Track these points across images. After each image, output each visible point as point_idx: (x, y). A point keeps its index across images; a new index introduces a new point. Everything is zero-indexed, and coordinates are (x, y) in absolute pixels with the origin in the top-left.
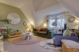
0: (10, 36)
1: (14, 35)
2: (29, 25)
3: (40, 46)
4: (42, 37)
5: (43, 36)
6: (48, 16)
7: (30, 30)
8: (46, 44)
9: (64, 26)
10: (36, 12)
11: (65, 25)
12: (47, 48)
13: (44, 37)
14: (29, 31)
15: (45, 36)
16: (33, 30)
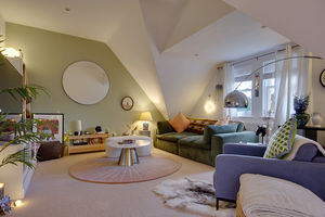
0: (71, 148)
1: (86, 144)
2: (142, 106)
3: (158, 195)
4: (188, 157)
5: (192, 152)
6: (220, 68)
7: (146, 127)
8: (187, 190)
9: (296, 110)
10: (161, 50)
11: (301, 108)
12: (177, 207)
13: (195, 159)
14: (141, 133)
15: (200, 153)
16: (156, 127)
